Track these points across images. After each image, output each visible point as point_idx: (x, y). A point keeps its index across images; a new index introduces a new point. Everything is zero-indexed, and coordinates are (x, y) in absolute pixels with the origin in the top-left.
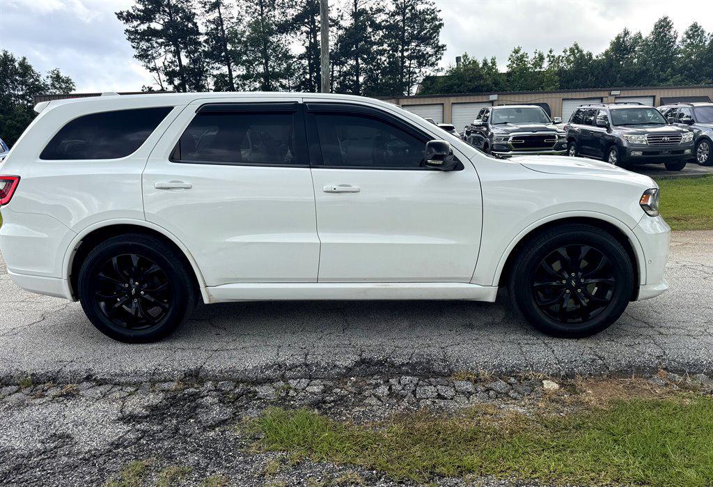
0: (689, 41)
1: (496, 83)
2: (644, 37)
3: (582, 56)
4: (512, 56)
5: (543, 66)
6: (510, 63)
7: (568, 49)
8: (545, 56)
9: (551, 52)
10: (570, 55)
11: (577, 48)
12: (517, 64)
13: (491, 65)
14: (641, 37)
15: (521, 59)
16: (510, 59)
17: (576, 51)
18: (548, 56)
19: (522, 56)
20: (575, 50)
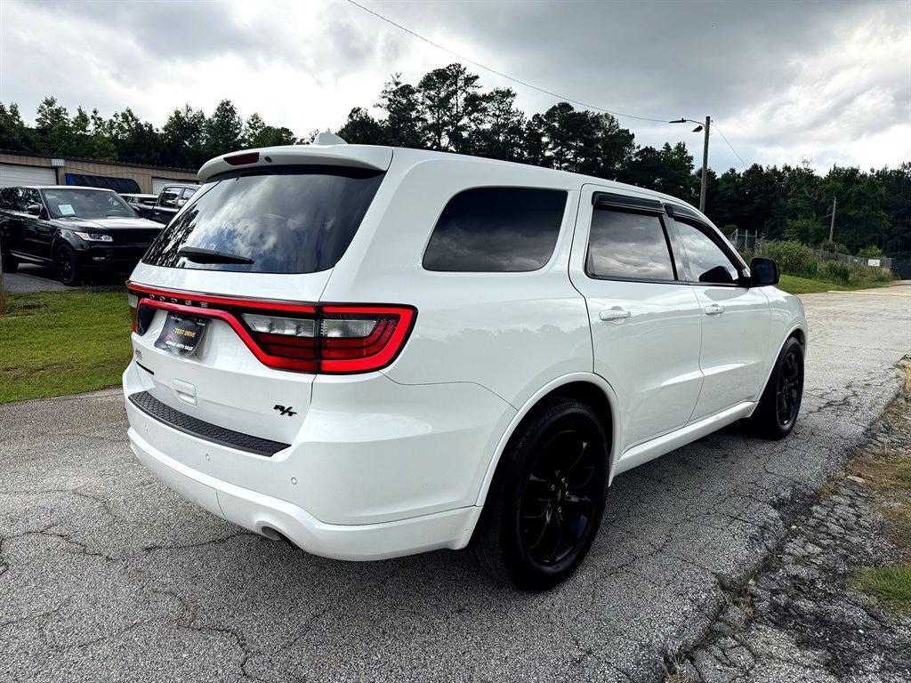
0: (251, 131)
1: (26, 141)
2: (207, 118)
3: (139, 126)
4: (42, 107)
5: (87, 129)
6: (40, 116)
7: (120, 114)
8: (89, 116)
9: (95, 112)
10: (123, 122)
11: (132, 116)
12: (51, 120)
13: (10, 113)
14: (203, 117)
15: (57, 114)
16: (40, 111)
17: (130, 118)
18: (93, 117)
19: (59, 111)
20: (129, 115)
